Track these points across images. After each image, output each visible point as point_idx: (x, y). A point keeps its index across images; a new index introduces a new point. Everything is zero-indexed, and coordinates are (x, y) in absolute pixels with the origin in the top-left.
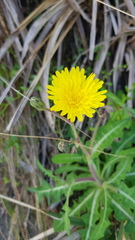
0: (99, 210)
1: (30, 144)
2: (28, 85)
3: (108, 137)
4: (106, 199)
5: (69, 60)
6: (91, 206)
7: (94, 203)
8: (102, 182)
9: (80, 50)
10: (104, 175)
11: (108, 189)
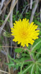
0: (34, 72)
1: (5, 44)
2: (4, 20)
3: (39, 44)
4: (37, 69)
5: (21, 7)
6: (31, 71)
7: (32, 69)
8: (35, 61)
9: (26, 3)
10: (36, 58)
11: (38, 65)
